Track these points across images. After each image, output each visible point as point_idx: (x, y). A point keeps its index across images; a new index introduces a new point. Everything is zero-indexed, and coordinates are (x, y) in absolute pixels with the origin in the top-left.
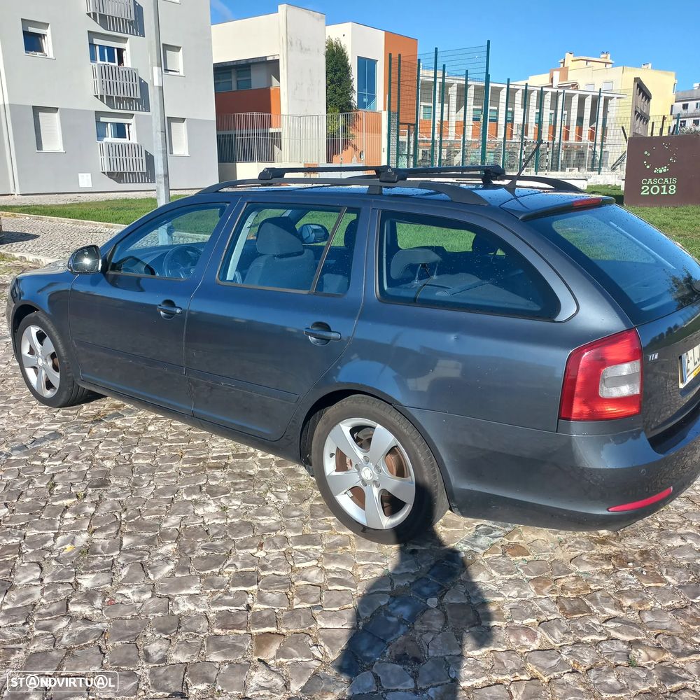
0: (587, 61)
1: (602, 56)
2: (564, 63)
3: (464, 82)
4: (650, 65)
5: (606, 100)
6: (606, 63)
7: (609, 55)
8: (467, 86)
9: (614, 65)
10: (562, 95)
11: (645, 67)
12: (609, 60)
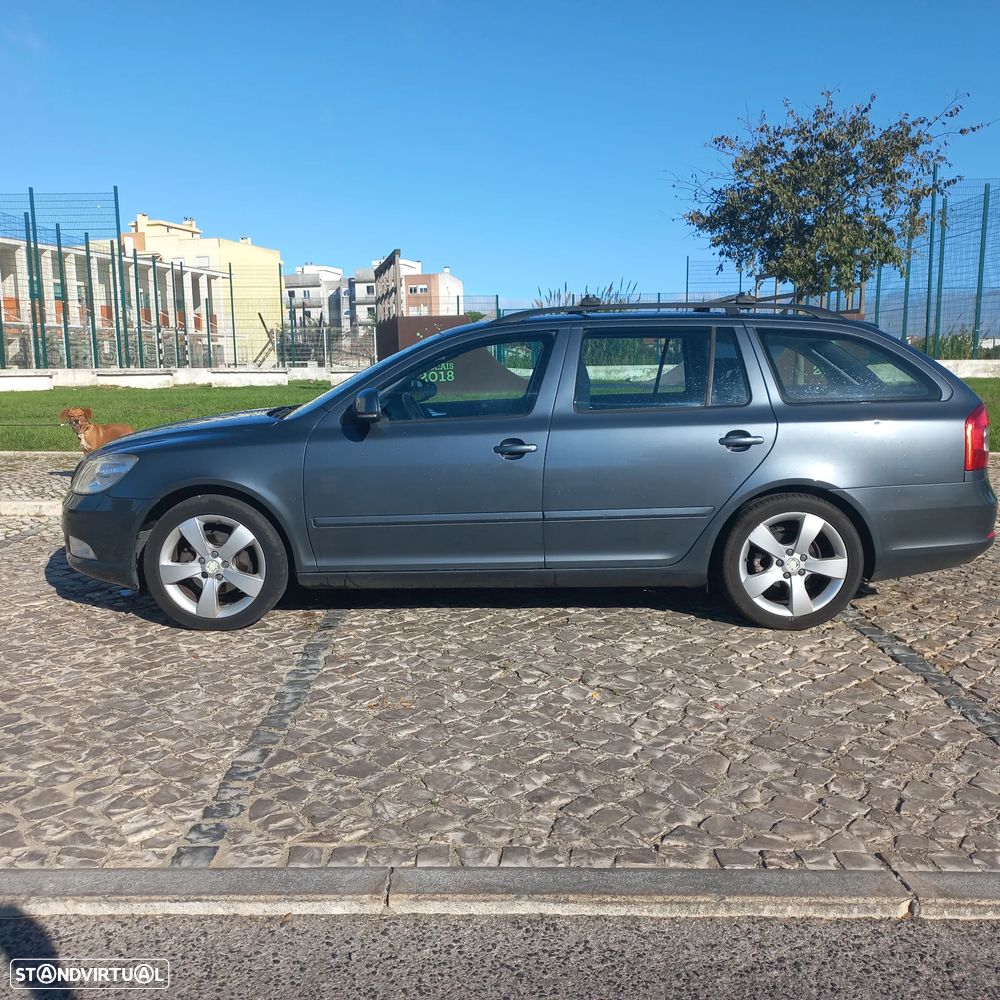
0: (168, 227)
1: (185, 222)
2: (136, 226)
3: (84, 253)
4: (249, 240)
5: (209, 279)
6: (193, 233)
7: (194, 223)
8: (88, 258)
9: (204, 236)
10: (151, 270)
11: (244, 241)
12: (194, 229)
